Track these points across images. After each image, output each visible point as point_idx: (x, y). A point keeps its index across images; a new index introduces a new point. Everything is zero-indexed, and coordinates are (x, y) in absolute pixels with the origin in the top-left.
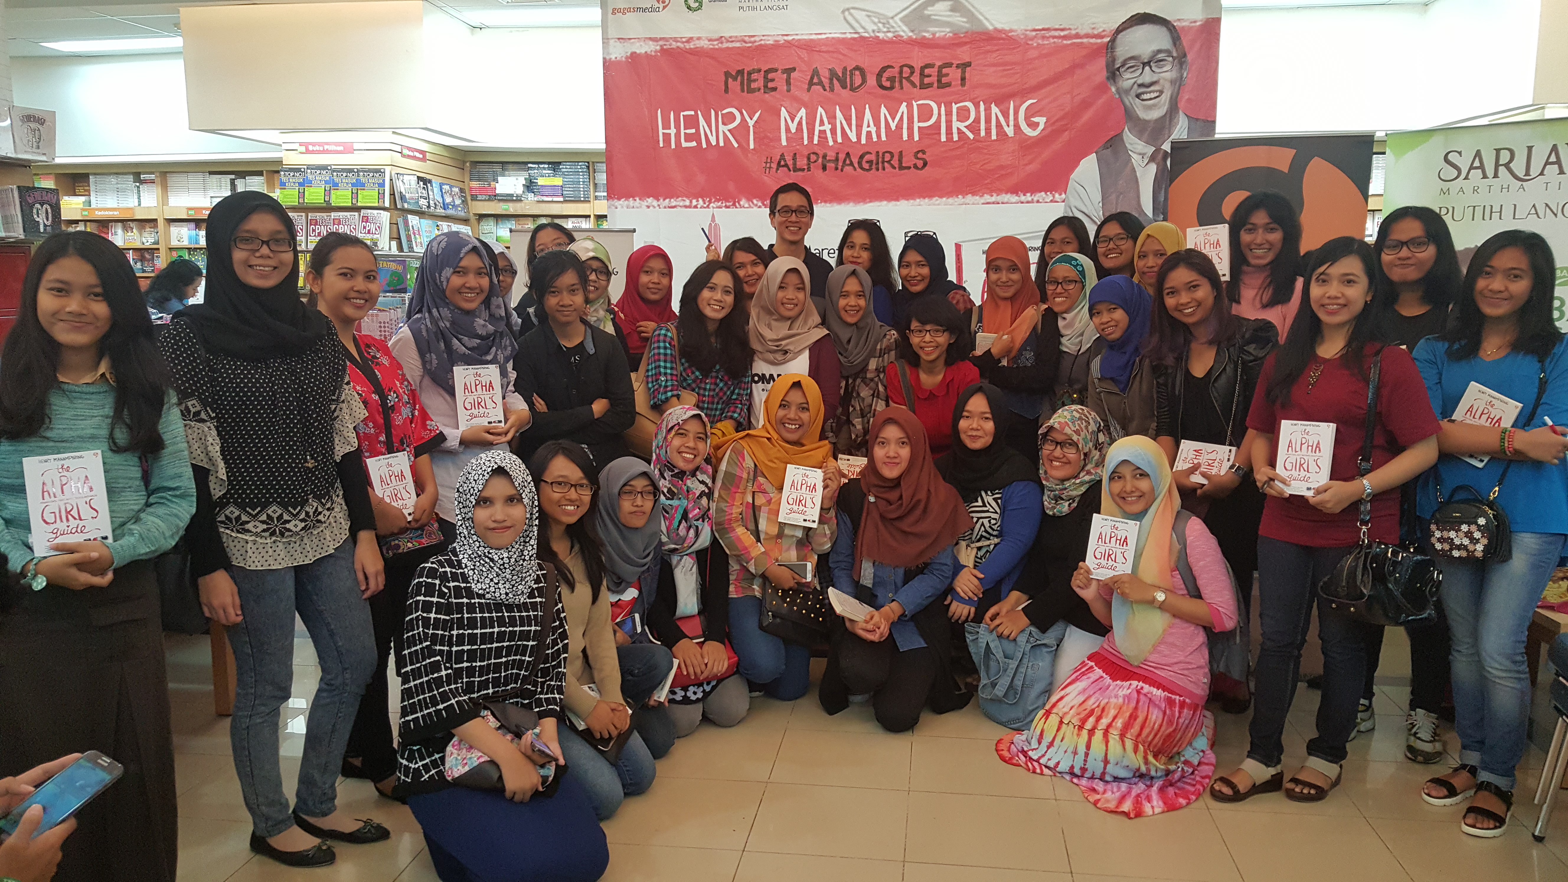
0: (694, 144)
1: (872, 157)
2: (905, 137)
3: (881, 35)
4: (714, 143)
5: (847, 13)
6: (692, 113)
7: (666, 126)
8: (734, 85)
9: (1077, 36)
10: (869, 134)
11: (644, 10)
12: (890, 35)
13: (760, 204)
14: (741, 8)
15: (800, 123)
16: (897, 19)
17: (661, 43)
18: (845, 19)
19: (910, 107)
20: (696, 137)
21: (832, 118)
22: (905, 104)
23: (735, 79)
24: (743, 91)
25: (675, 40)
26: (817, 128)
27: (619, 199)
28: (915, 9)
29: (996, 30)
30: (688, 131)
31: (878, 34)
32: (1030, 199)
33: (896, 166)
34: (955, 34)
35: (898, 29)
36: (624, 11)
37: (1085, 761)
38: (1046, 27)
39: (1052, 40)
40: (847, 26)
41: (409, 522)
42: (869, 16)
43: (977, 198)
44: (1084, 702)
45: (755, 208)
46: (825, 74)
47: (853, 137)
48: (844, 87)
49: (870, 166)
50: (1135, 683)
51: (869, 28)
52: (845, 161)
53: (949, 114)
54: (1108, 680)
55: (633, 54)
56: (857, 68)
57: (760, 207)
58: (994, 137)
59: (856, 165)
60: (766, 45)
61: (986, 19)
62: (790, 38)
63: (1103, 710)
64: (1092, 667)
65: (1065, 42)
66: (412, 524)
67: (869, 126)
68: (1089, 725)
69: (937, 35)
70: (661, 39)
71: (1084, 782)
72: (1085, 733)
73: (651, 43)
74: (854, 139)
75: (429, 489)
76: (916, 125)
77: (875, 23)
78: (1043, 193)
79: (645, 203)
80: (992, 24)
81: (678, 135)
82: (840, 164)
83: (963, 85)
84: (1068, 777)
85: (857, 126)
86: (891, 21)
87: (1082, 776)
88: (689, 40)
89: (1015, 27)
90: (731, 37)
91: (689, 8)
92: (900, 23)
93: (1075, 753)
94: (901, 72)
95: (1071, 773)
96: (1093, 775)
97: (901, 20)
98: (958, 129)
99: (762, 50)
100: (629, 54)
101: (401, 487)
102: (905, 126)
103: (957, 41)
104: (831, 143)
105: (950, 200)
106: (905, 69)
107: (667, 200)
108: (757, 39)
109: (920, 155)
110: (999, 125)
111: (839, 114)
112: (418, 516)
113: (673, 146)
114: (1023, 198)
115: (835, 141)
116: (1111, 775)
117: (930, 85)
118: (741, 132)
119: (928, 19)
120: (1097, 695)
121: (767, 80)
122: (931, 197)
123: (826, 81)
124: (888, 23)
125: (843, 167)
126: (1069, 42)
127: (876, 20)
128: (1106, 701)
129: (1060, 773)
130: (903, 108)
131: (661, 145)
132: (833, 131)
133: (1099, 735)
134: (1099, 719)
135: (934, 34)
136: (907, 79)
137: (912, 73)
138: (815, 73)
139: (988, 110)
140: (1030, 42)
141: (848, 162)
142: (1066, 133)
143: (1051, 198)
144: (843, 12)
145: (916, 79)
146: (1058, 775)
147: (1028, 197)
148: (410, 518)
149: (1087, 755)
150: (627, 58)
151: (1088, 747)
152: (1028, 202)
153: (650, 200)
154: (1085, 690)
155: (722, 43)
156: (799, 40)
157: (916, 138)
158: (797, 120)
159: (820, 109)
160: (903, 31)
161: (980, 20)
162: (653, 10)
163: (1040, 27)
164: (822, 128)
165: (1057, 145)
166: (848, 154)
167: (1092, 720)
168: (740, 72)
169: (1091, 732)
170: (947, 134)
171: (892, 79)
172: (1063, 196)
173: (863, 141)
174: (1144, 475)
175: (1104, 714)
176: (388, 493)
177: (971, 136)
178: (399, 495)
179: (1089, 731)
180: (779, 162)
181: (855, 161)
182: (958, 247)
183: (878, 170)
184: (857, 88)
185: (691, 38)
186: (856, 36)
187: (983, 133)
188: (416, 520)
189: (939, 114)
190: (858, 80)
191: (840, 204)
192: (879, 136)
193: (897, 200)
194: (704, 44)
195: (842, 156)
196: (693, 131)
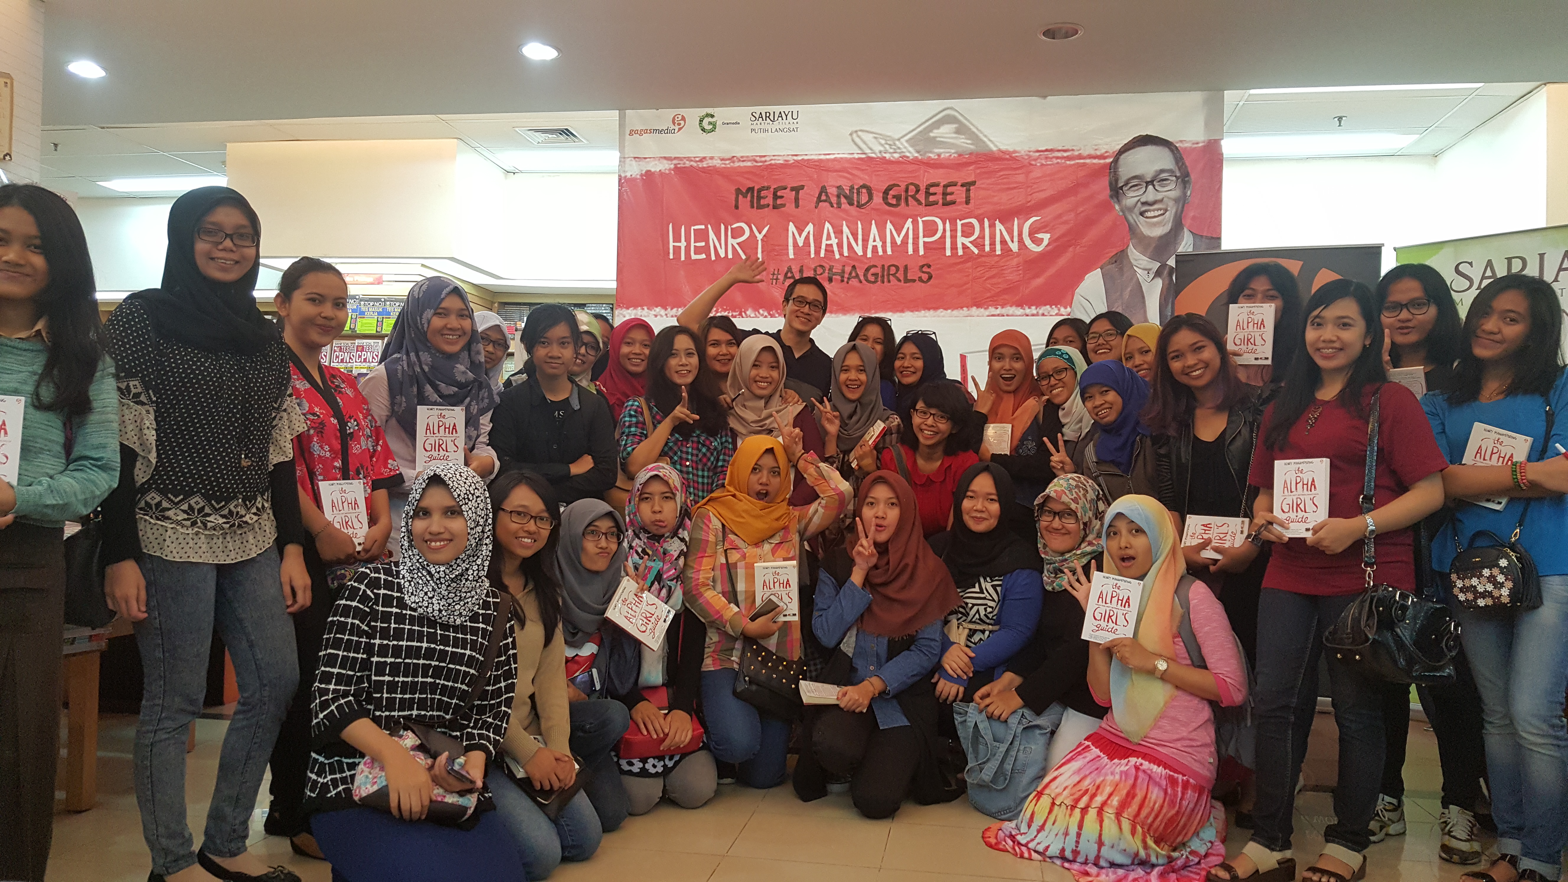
0: (703, 256)
1: (878, 270)
2: (910, 251)
3: (887, 156)
4: (723, 255)
5: (854, 135)
6: (703, 227)
7: (677, 239)
8: (744, 202)
9: (1080, 157)
10: (875, 248)
11: (660, 132)
12: (896, 156)
13: (766, 314)
14: (752, 130)
15: (807, 238)
16: (903, 140)
17: (675, 162)
18: (853, 140)
19: (915, 223)
20: (706, 250)
21: (839, 233)
22: (910, 220)
23: (745, 197)
24: (752, 207)
25: (689, 159)
26: (824, 242)
27: (628, 308)
28: (921, 132)
29: (1000, 150)
30: (698, 244)
31: (884, 155)
32: (1035, 312)
33: (902, 279)
34: (960, 155)
35: (904, 150)
36: (641, 133)
37: (1077, 842)
38: (1049, 148)
39: (1055, 161)
40: (855, 147)
41: (359, 552)
42: (875, 138)
43: (982, 310)
44: (1079, 782)
45: (761, 318)
46: (833, 191)
47: (859, 250)
48: (851, 204)
49: (876, 278)
50: (1133, 760)
51: (876, 149)
52: (850, 274)
53: (954, 231)
54: (1105, 759)
55: (648, 172)
56: (864, 186)
57: (766, 317)
58: (998, 252)
59: (862, 278)
60: (775, 165)
61: (990, 140)
62: (800, 158)
63: (1098, 787)
64: (1088, 746)
65: (1068, 162)
66: (362, 554)
67: (874, 241)
68: (1082, 804)
69: (942, 156)
70: (675, 158)
71: (1076, 866)
72: (1077, 812)
73: (665, 162)
74: (860, 253)
75: (383, 522)
76: (921, 240)
77: (882, 145)
78: (1048, 307)
79: (653, 312)
80: (996, 146)
81: (688, 248)
82: (846, 276)
83: (967, 202)
84: (1058, 862)
85: (863, 240)
86: (897, 143)
87: (1074, 861)
88: (703, 159)
89: (1017, 149)
90: (742, 157)
91: (703, 130)
92: (906, 145)
93: (1066, 834)
94: (907, 190)
95: (1063, 858)
96: (1087, 859)
97: (907, 141)
98: (963, 244)
99: (771, 169)
100: (643, 172)
101: (353, 516)
102: (910, 241)
103: (961, 163)
104: (837, 256)
105: (955, 312)
106: (912, 187)
107: (675, 309)
108: (767, 159)
109: (925, 269)
110: (1003, 242)
111: (845, 229)
112: (368, 546)
113: (683, 258)
114: (1028, 311)
115: (841, 254)
116: (1106, 860)
117: (935, 203)
118: (749, 246)
119: (934, 141)
120: (1093, 775)
121: (776, 197)
122: (936, 309)
123: (834, 200)
124: (895, 144)
125: (849, 279)
126: (1072, 162)
127: (883, 142)
128: (1102, 779)
129: (1050, 858)
130: (909, 224)
131: (671, 257)
132: (840, 245)
133: (1092, 813)
134: (1093, 796)
135: (939, 155)
136: (913, 197)
137: (918, 191)
138: (823, 190)
139: (992, 226)
140: (1033, 163)
141: (854, 274)
142: (1071, 249)
143: (1056, 311)
144: (851, 134)
145: (921, 197)
146: (1048, 860)
147: (1033, 310)
148: (359, 548)
149: (1079, 835)
150: (642, 175)
151: (1080, 826)
152: (1033, 315)
153: (658, 309)
154: (1080, 770)
155: (734, 162)
156: (808, 160)
157: (922, 252)
158: (804, 234)
159: (827, 225)
160: (910, 152)
161: (984, 142)
162: (668, 131)
163: (1044, 149)
164: (829, 242)
165: (1062, 261)
166: (854, 267)
167: (1085, 799)
168: (750, 190)
169: (1084, 811)
170: (952, 249)
171: (898, 198)
172: (1069, 309)
173: (869, 255)
174: (1139, 531)
175: (1100, 790)
176: (338, 519)
177: (976, 251)
178: (350, 523)
179: (1082, 809)
180: (786, 274)
181: (861, 274)
182: (963, 358)
183: (883, 282)
184: (863, 205)
185: (705, 158)
186: (863, 156)
187: (987, 248)
188: (366, 551)
189: (944, 230)
190: (864, 198)
191: (845, 314)
192: (884, 251)
193: (902, 311)
194: (717, 163)
195: (848, 269)
196: (703, 244)
